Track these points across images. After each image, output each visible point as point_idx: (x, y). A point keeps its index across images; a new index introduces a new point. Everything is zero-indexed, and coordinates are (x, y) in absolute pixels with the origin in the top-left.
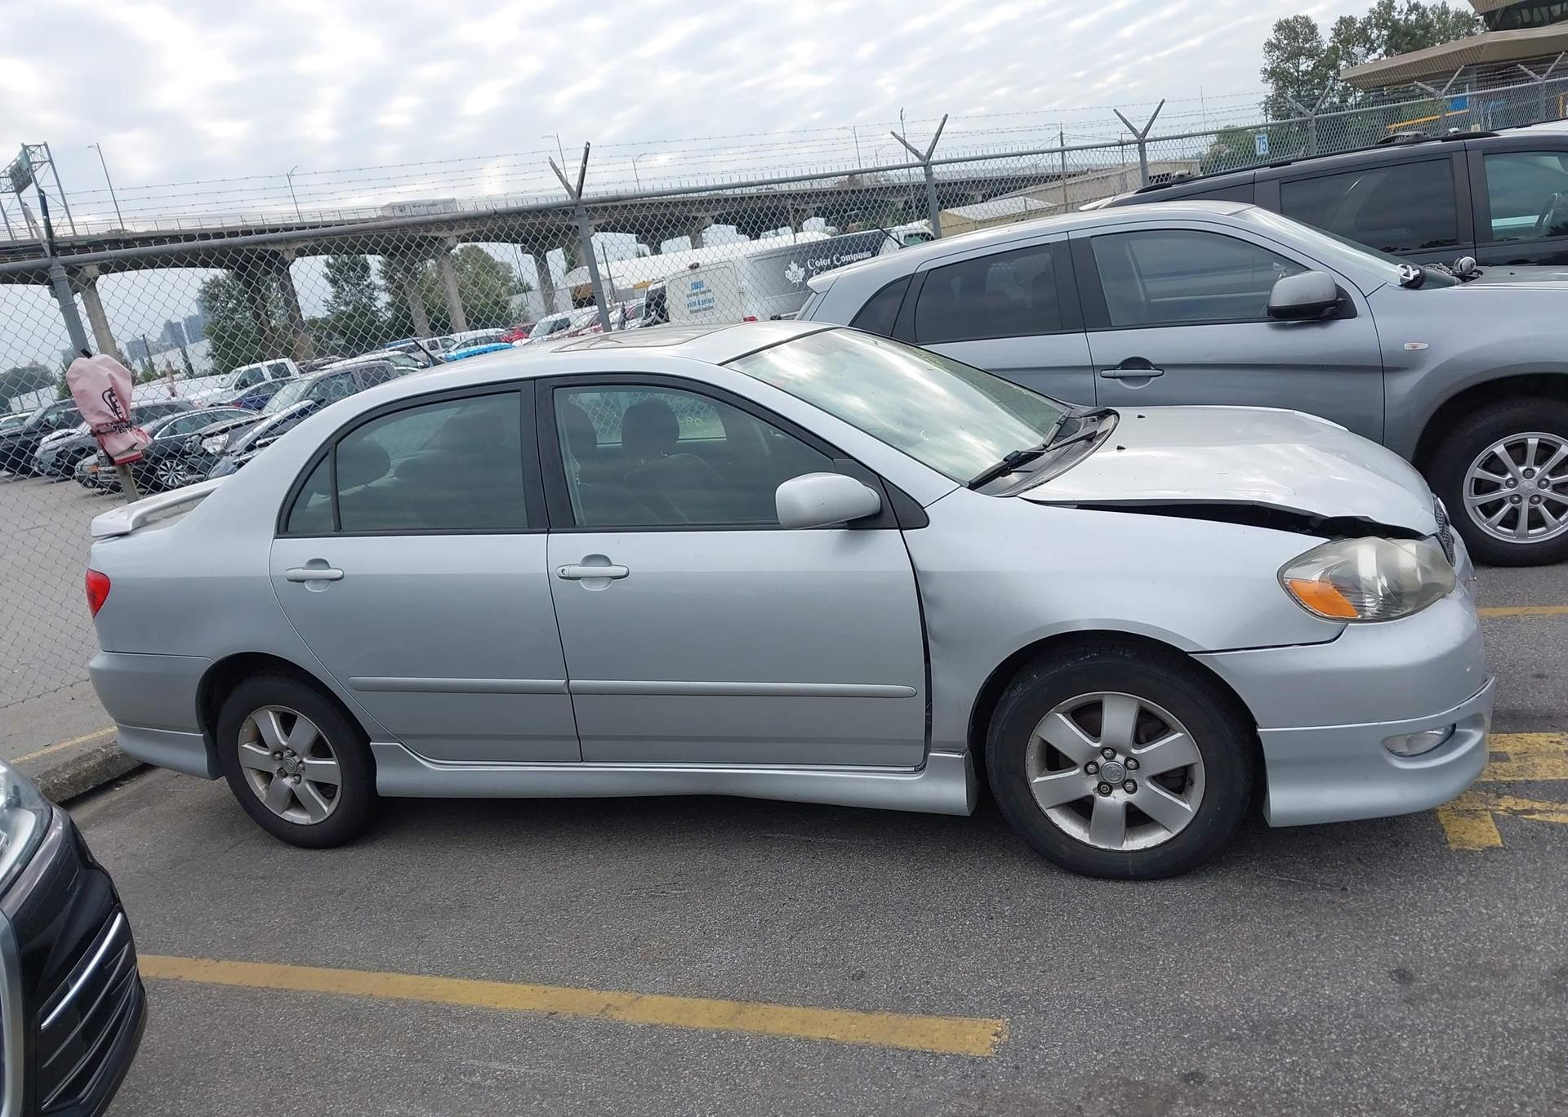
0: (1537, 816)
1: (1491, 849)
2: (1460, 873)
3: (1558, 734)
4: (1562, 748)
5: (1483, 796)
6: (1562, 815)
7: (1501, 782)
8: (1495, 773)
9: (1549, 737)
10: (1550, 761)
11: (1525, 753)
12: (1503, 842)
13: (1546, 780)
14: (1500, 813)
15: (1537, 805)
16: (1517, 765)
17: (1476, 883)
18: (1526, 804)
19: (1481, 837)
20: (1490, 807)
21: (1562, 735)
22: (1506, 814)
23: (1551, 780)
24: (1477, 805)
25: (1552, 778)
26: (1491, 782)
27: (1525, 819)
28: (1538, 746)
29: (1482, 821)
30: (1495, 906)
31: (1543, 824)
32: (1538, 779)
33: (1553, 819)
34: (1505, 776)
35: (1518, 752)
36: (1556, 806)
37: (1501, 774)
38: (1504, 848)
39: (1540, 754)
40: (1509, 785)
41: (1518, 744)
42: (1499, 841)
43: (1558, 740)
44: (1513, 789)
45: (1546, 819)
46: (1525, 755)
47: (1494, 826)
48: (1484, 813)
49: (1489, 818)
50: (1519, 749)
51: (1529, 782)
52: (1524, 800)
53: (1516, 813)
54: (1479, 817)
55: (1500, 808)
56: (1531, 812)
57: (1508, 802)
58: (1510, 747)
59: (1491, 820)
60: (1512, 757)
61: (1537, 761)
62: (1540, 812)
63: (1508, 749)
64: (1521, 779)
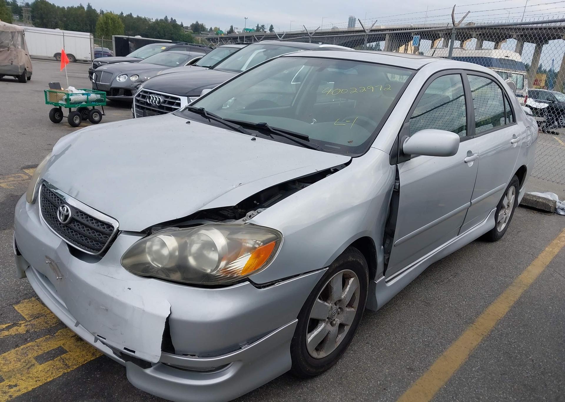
0: (4, 326)
1: (17, 303)
2: (24, 290)
3: (14, 397)
4: (6, 382)
5: (36, 328)
7: (31, 340)
8: (38, 346)
9: (19, 390)
10: (11, 367)
11: (28, 368)
12: (14, 307)
13: (8, 351)
14: (22, 322)
15: (6, 333)
16: (29, 357)
17: (16, 288)
18: (13, 331)
19: (25, 307)
20: (29, 323)
21: (11, 396)
22: (20, 322)
23: (5, 352)
24: (35, 322)
25: (4, 354)
26: (36, 339)
27: (9, 323)
28: (24, 378)
29: (28, 314)
31: (0, 323)
32: (13, 351)
34: (32, 346)
35: (33, 367)
37: (34, 346)
38: (11, 305)
39: (20, 371)
40: (26, 341)
41: (37, 375)
42: (16, 308)
43: (12, 390)
44: (23, 339)
46: (27, 367)
47: (22, 314)
48: (30, 319)
50: (34, 370)
51: (17, 346)
52: (14, 334)
53: (15, 325)
54: (31, 316)
55: (24, 325)
56: (8, 328)
57: (22, 329)
58: (40, 370)
59: (25, 317)
60: (34, 361)
61: (19, 365)
62: (3, 329)
63: (40, 367)
64: (22, 347)
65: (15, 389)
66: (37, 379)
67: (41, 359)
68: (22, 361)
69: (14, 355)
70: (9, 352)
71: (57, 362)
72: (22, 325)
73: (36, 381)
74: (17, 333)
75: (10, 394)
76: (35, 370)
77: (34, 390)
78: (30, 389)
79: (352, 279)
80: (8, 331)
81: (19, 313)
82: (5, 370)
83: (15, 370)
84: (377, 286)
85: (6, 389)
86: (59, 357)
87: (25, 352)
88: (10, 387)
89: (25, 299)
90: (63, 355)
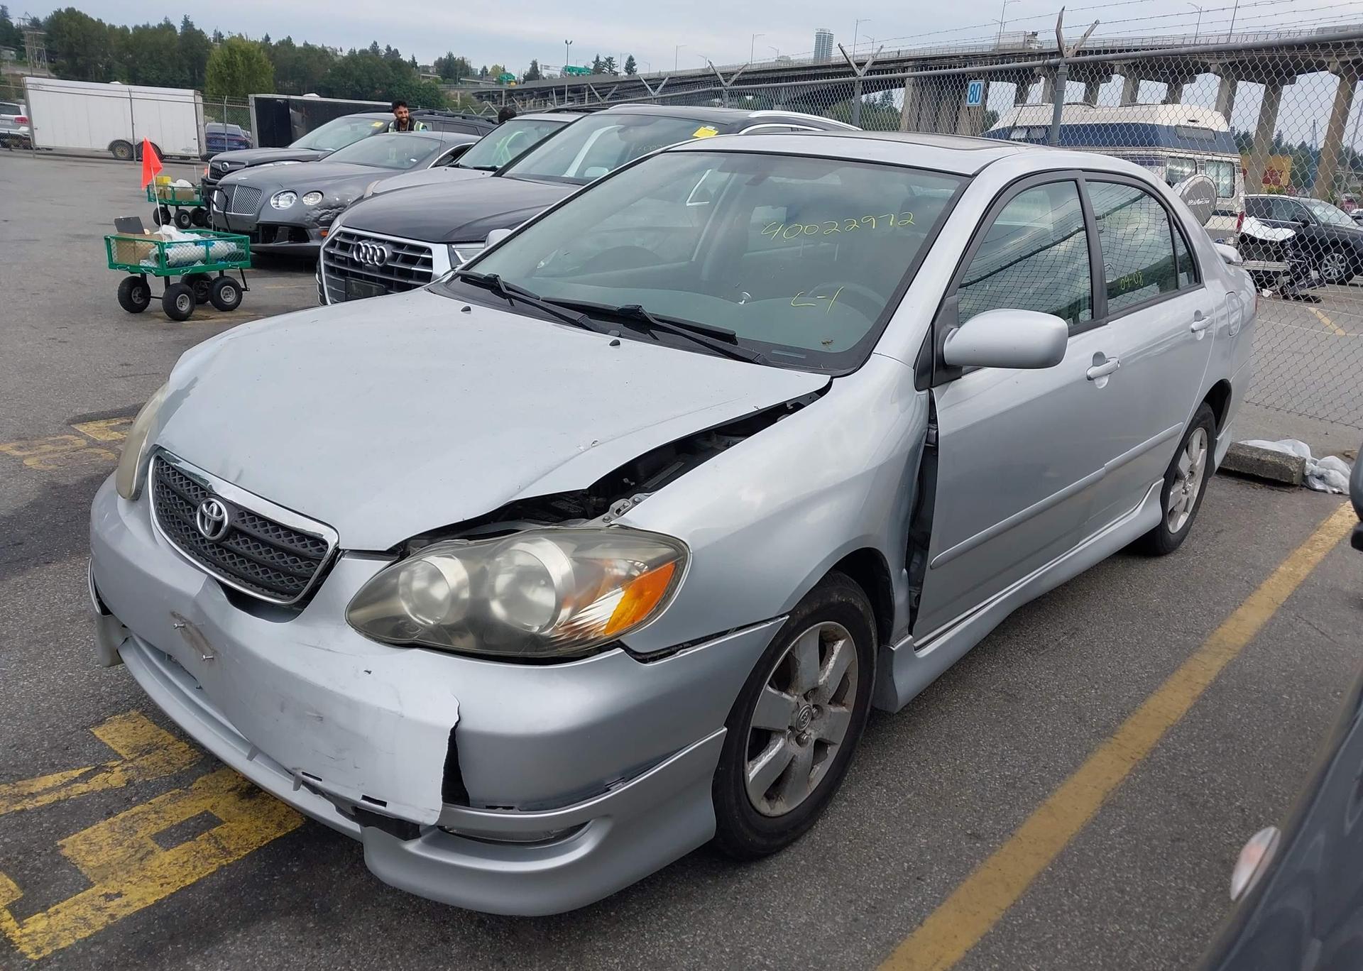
0: (76, 773)
1: (99, 723)
2: (110, 694)
3: (119, 917)
4: (98, 889)
5: (147, 775)
6: (51, 785)
7: (141, 800)
8: (156, 812)
9: (128, 905)
10: (103, 857)
11: (142, 859)
12: (92, 733)
13: (92, 826)
14: (116, 763)
15: (83, 788)
16: (140, 835)
17: (91, 692)
18: (97, 783)
19: (116, 730)
20: (130, 765)
21: (112, 916)
22: (110, 764)
23: (86, 828)
24: (145, 762)
25: (85, 831)
26: (151, 797)
27: (87, 766)
28: (134, 880)
29: (126, 746)
30: (64, 680)
31: (66, 767)
32: (102, 824)
33: (57, 776)
34: (144, 813)
35: (150, 857)
36: (63, 794)
37: (148, 813)
38: (86, 728)
39: (124, 865)
40: (128, 803)
41: (161, 873)
42: (96, 733)
43: (112, 903)
44: (123, 799)
45: (64, 773)
46: (139, 856)
47: (113, 746)
48: (131, 757)
49: (123, 752)
50: (153, 862)
51: (110, 814)
52: (100, 789)
53: (98, 769)
54: (135, 749)
55: (119, 768)
56: (85, 777)
57: (116, 778)
58: (167, 861)
59: (120, 751)
60: (151, 844)
61: (119, 852)
62: (75, 780)
63: (167, 857)
64: (121, 816)
65: (118, 901)
66: (163, 881)
67: (167, 838)
68: (126, 844)
69: (107, 834)
70: (95, 827)
71: (203, 843)
72: (116, 769)
73: (162, 885)
74: (106, 786)
75: (110, 911)
76: (157, 863)
77: (158, 904)
78: (151, 901)
79: (841, 643)
80: (87, 783)
81: (105, 744)
82: (91, 864)
83: (113, 863)
84: (895, 657)
85: (101, 902)
86: (207, 834)
87: (128, 825)
88: (108, 897)
89: (115, 713)
90: (215, 829)
